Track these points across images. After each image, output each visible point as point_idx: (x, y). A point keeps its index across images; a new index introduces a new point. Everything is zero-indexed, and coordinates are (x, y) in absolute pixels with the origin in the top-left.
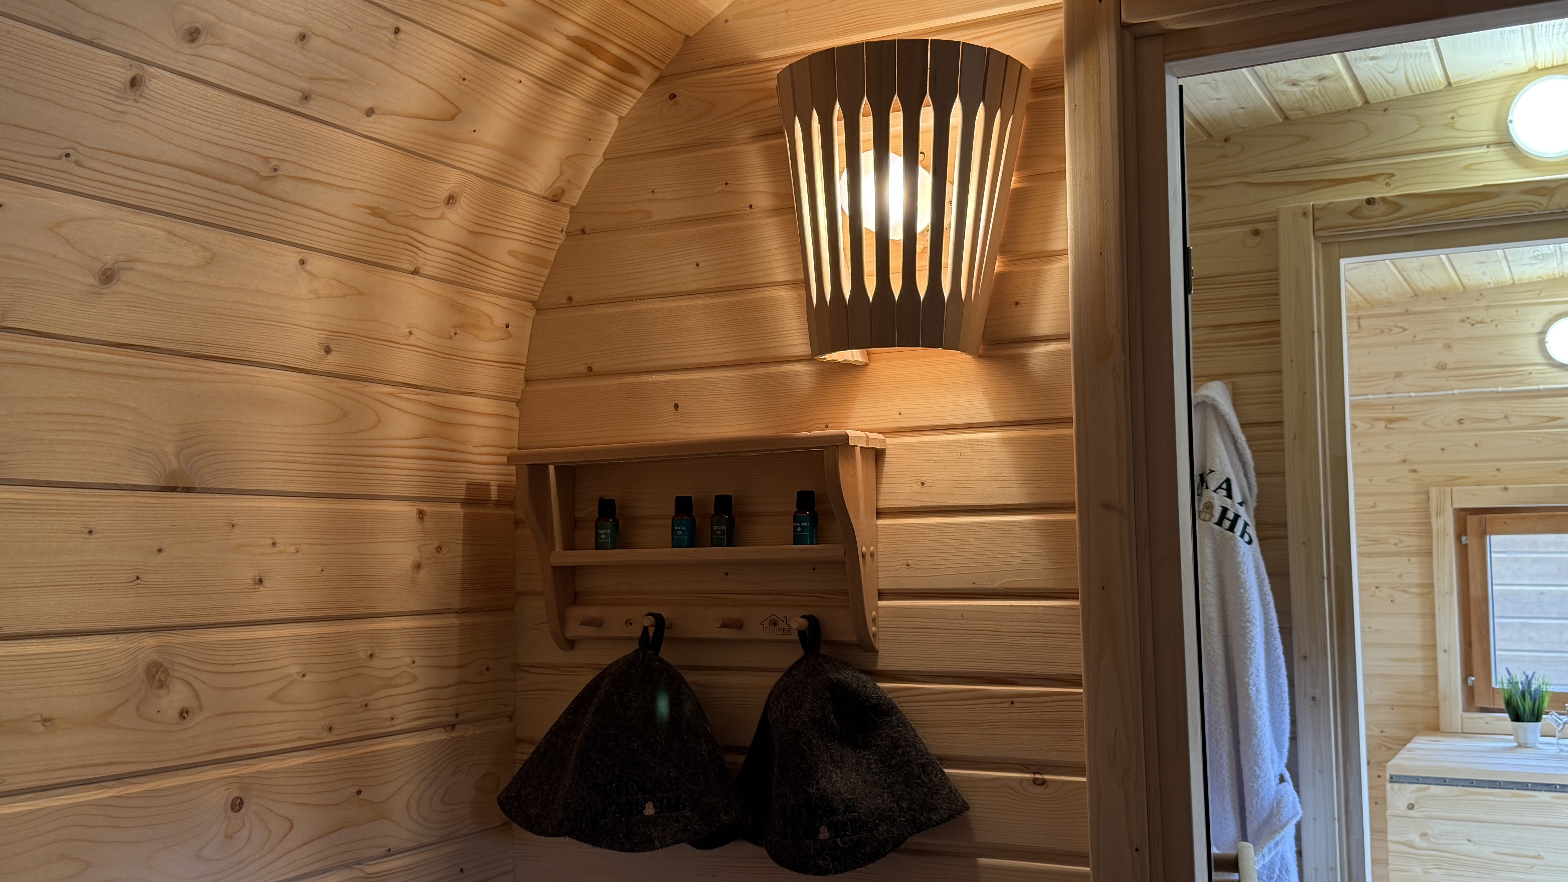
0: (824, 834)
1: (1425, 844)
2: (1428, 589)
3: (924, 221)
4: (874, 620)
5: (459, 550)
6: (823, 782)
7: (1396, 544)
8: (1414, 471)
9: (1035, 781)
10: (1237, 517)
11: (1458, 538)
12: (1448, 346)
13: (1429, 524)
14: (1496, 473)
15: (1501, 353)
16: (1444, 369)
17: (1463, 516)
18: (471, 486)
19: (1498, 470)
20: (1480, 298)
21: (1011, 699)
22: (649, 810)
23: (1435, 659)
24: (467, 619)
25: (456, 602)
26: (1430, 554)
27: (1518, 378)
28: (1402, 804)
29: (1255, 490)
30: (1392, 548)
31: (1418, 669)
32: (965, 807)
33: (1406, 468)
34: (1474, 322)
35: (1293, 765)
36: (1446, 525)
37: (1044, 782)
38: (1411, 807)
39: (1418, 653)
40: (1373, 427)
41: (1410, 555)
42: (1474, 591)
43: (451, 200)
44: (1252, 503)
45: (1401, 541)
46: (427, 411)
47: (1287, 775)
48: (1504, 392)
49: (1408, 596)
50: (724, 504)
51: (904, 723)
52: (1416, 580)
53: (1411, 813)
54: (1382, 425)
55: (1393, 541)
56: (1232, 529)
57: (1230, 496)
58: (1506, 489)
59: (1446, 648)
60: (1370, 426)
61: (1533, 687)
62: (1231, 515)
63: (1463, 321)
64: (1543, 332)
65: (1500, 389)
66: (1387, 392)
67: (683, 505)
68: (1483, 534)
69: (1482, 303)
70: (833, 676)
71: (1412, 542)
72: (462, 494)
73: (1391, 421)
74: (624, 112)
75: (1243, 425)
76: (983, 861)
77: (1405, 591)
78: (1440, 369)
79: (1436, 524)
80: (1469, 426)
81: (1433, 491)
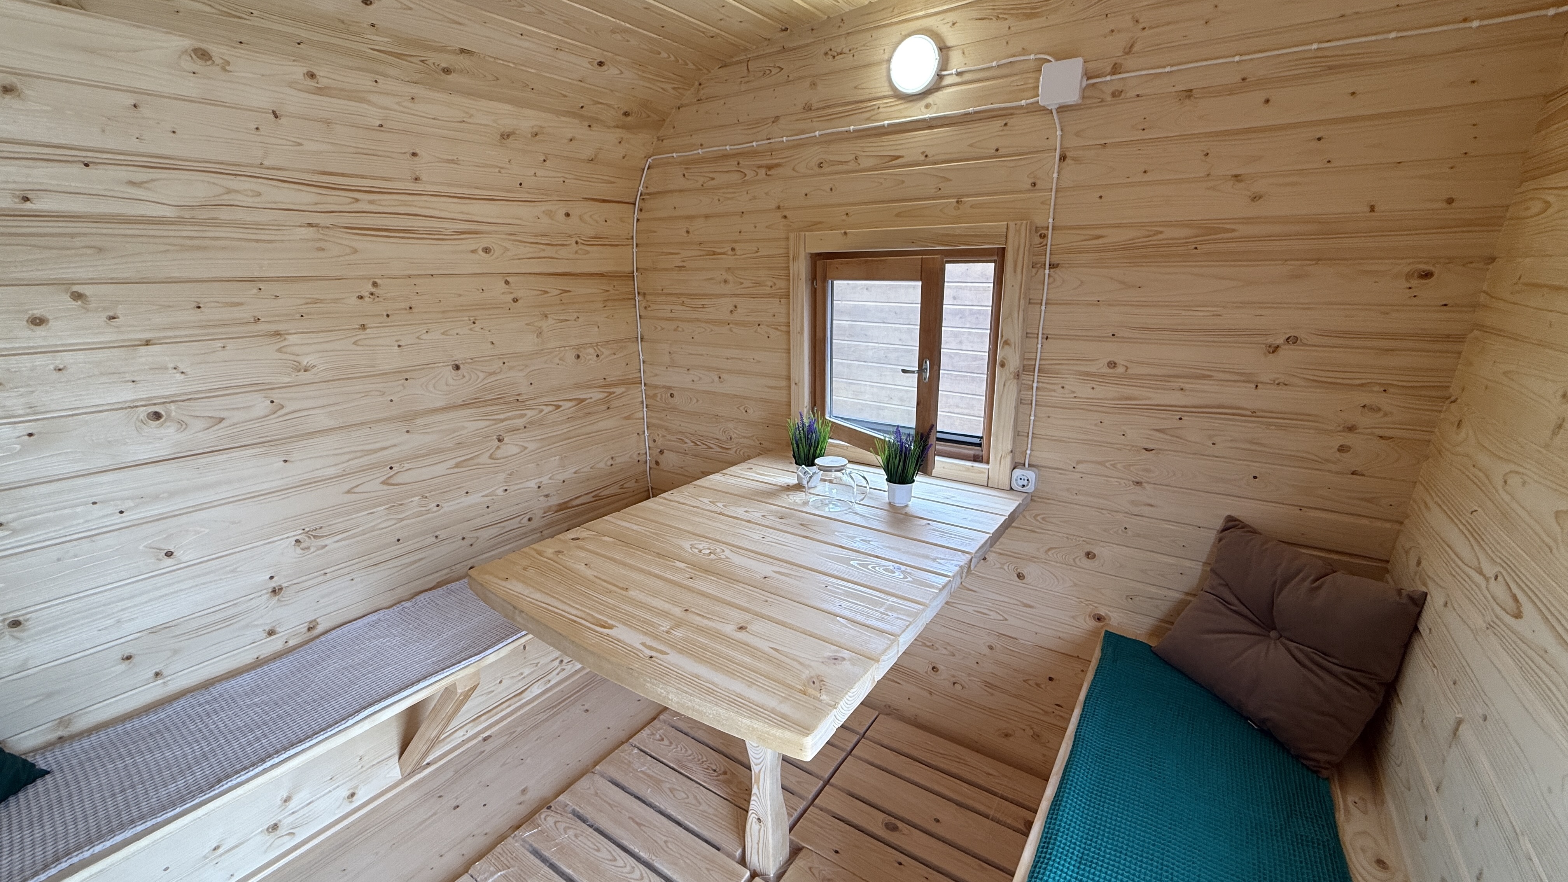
2: (787, 329)
7: (771, 287)
8: (785, 217)
11: (810, 282)
12: (813, 84)
13: (788, 267)
14: (844, 217)
15: (855, 88)
16: (810, 109)
17: (815, 260)
19: (847, 214)
20: (842, 24)
23: (790, 388)
26: (787, 295)
27: (868, 114)
30: (768, 290)
33: (779, 214)
34: (835, 54)
36: (801, 268)
40: (758, 174)
45: (775, 284)
48: (854, 131)
49: (778, 333)
52: (781, 320)
54: (763, 171)
55: (770, 284)
58: (845, 233)
60: (755, 174)
63: (826, 54)
64: (889, 58)
65: (852, 128)
66: (768, 137)
68: (828, 279)
69: (843, 31)
73: (770, 167)
77: (777, 329)
78: (807, 110)
79: (793, 268)
80: (826, 169)
81: (792, 236)
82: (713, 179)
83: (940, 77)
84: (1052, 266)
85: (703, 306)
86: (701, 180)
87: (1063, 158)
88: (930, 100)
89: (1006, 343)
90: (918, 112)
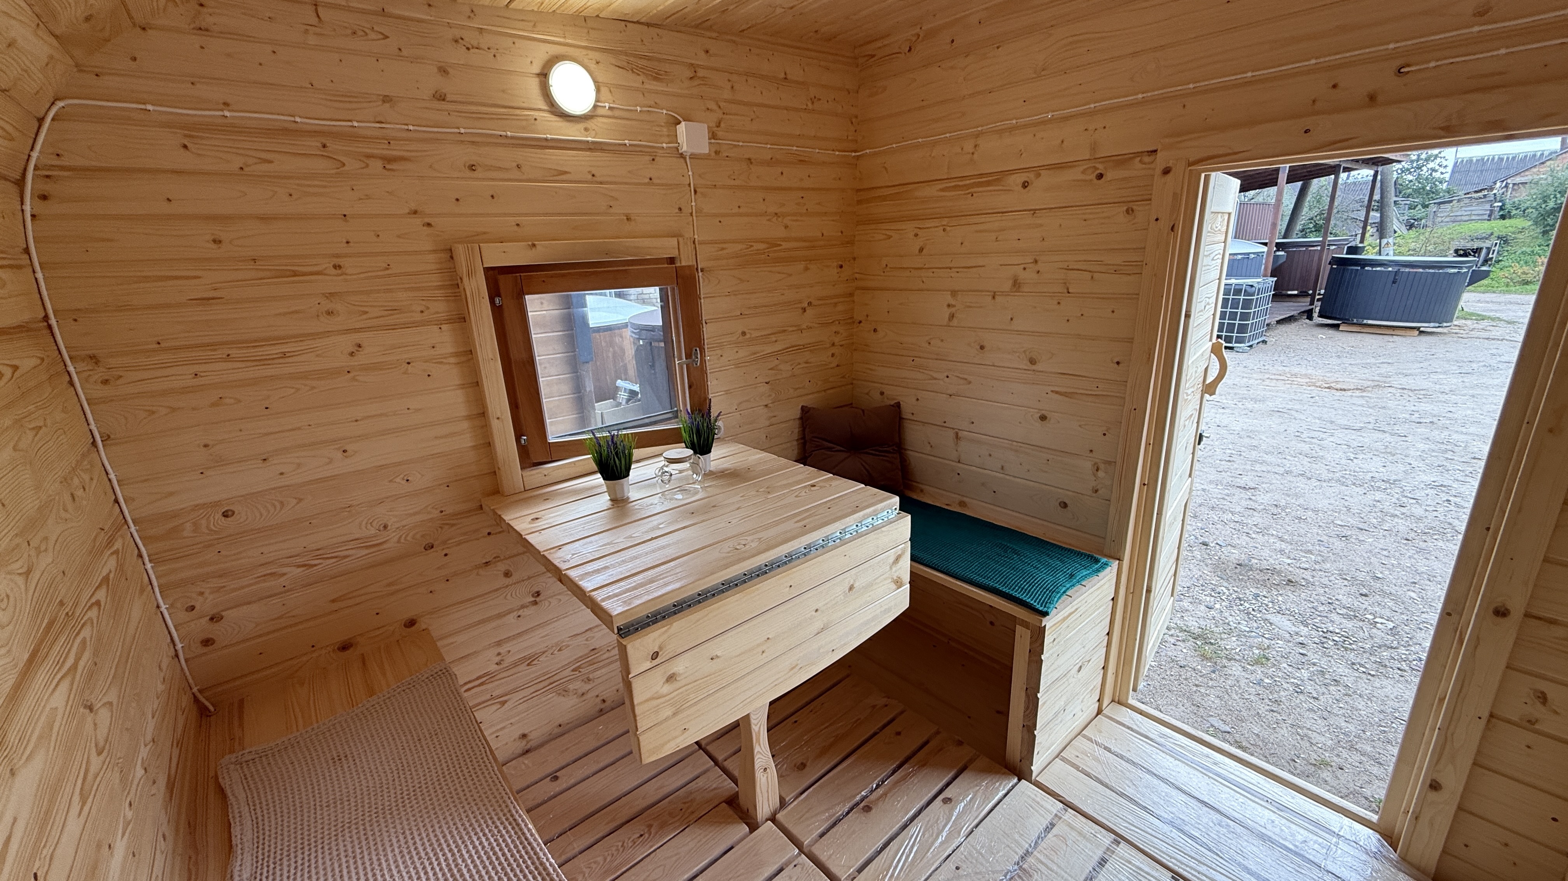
7: (422, 312)
8: (429, 225)
11: (495, 301)
12: (443, 71)
13: (459, 284)
14: (518, 228)
15: (503, 91)
16: (444, 100)
17: (494, 275)
19: (518, 225)
20: (472, 15)
26: (466, 319)
27: (524, 123)
30: (418, 317)
31: (466, 441)
33: (418, 221)
34: (470, 46)
36: (481, 285)
40: (367, 166)
41: (439, 323)
42: (518, 358)
45: (428, 308)
48: (512, 138)
49: (446, 367)
52: (450, 349)
54: (376, 163)
55: (418, 309)
58: (534, 245)
59: (499, 415)
60: (363, 165)
63: (455, 41)
65: (509, 134)
66: (377, 120)
68: (518, 294)
69: (475, 23)
71: (441, 308)
73: (389, 160)
77: (441, 363)
78: (439, 100)
79: (468, 287)
80: (479, 173)
81: (457, 249)
82: (270, 162)
83: (595, 107)
84: (702, 270)
85: (284, 355)
86: (238, 162)
87: (695, 192)
88: (592, 123)
90: (573, 133)
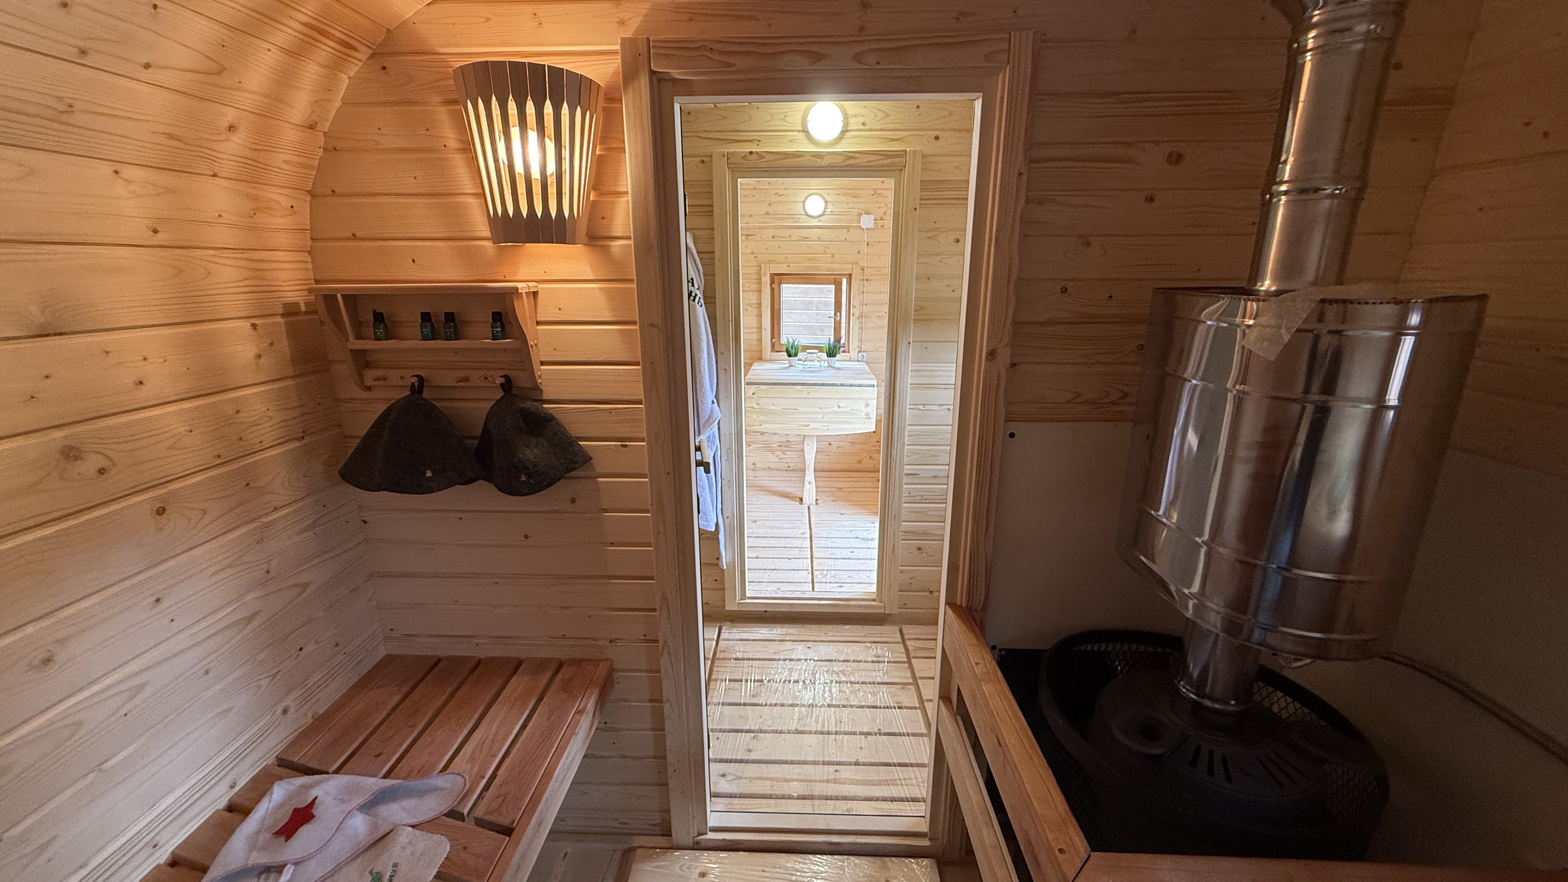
0: (523, 478)
1: (758, 407)
2: (759, 305)
3: (551, 168)
4: (540, 376)
5: (285, 343)
6: (520, 456)
7: (748, 287)
8: (758, 257)
9: (622, 446)
10: (696, 295)
11: (771, 285)
12: (770, 205)
13: (761, 279)
14: (785, 259)
15: (790, 209)
16: (768, 214)
17: (773, 276)
18: (285, 305)
21: (610, 411)
22: (429, 474)
23: (761, 332)
24: (299, 380)
25: (290, 371)
26: (761, 291)
27: (795, 220)
28: (750, 394)
29: (703, 282)
31: (755, 336)
32: (591, 458)
33: (752, 256)
34: (780, 195)
35: (717, 397)
36: (766, 280)
37: (626, 446)
38: (754, 394)
39: (755, 330)
41: (753, 291)
42: (776, 307)
43: (231, 128)
44: (702, 288)
46: (243, 263)
47: (715, 401)
48: (790, 226)
49: (752, 308)
50: (450, 317)
51: (558, 424)
52: (755, 302)
53: (754, 396)
56: (694, 300)
57: (693, 286)
58: (789, 266)
59: (765, 328)
61: (796, 343)
62: (693, 294)
63: (776, 194)
64: (804, 202)
65: (788, 224)
67: (426, 317)
68: (780, 283)
69: (783, 187)
70: (521, 405)
71: (755, 286)
72: (281, 311)
73: (748, 235)
74: (352, 74)
75: (698, 253)
76: (599, 480)
79: (763, 279)
80: (776, 238)
81: (763, 266)
83: (824, 211)
84: (867, 280)
87: (868, 244)
88: (821, 218)
89: (854, 307)
90: (815, 223)
